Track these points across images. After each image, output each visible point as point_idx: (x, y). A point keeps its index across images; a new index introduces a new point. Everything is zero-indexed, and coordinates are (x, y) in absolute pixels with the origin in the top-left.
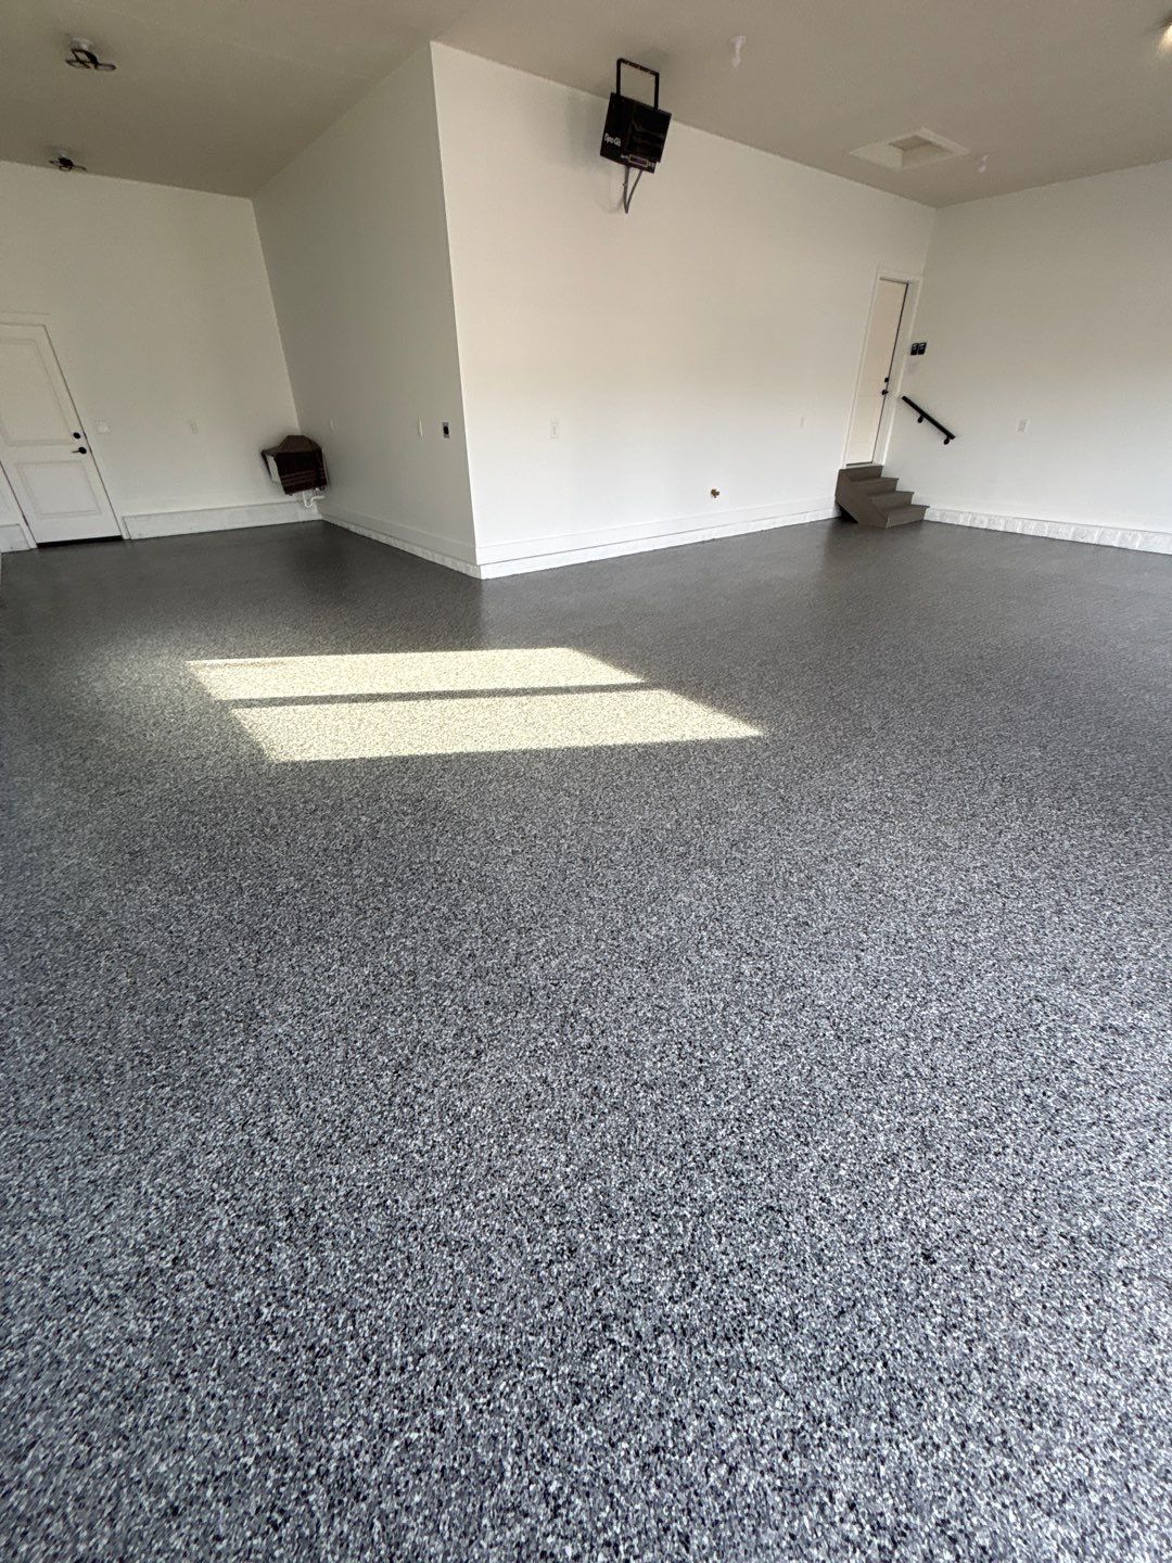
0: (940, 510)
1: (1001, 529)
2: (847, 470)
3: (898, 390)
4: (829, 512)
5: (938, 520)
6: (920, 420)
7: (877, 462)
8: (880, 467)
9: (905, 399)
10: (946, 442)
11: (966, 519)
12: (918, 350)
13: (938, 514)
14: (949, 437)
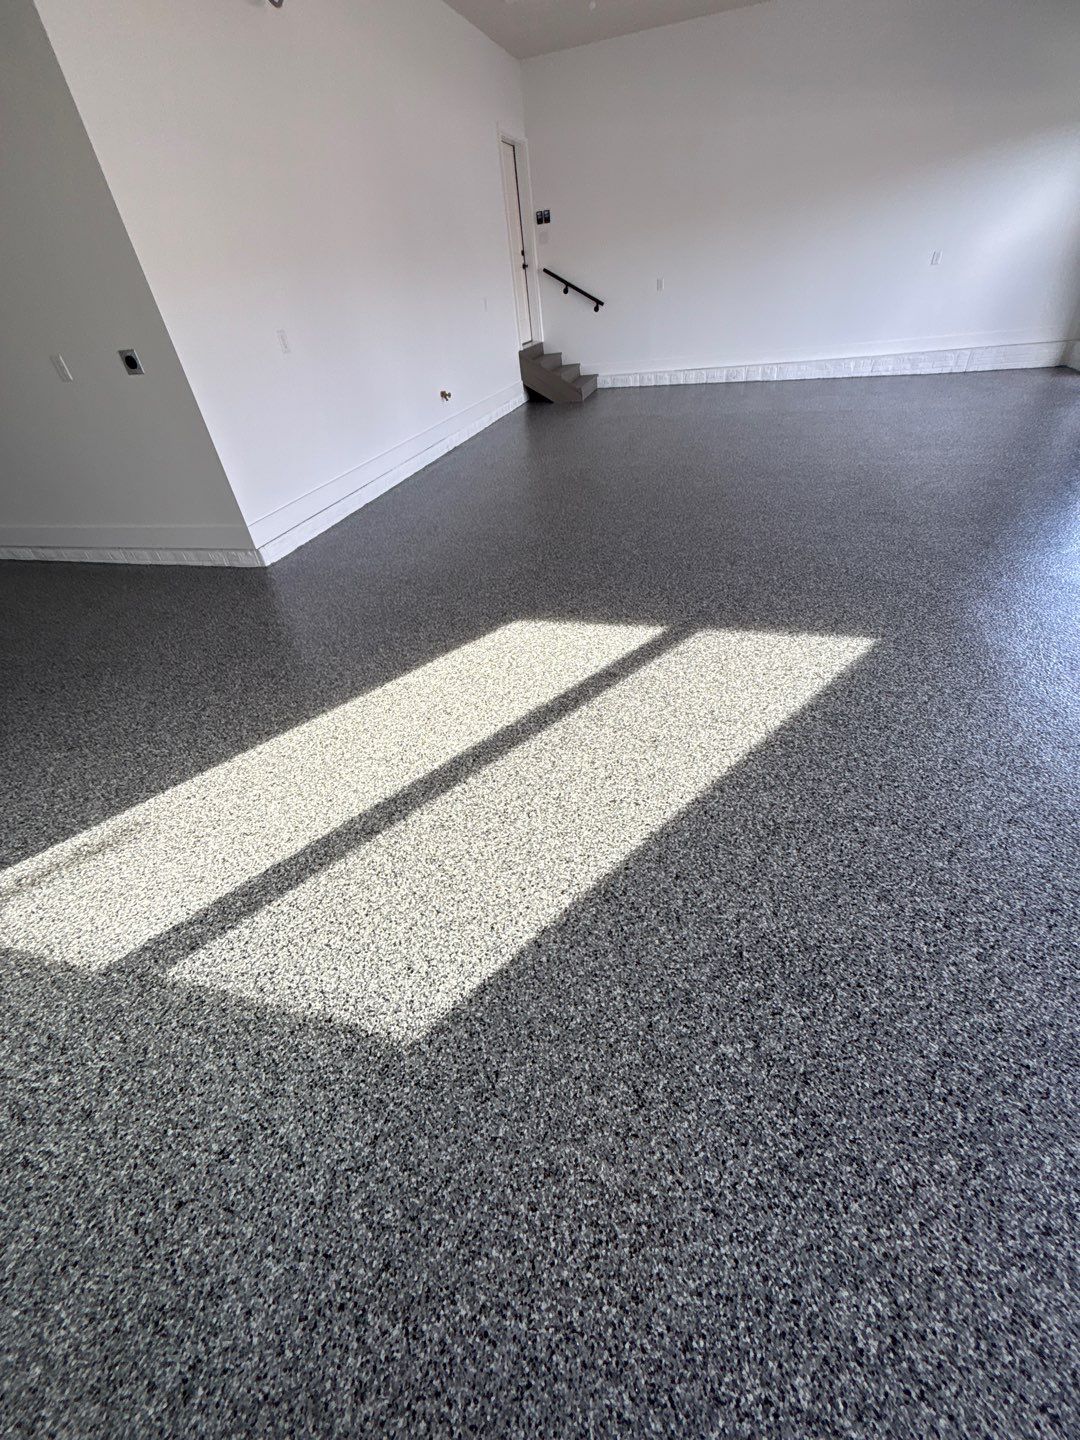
0: (611, 376)
1: (668, 383)
2: (525, 350)
3: (537, 262)
4: (521, 398)
5: (610, 385)
6: (566, 291)
7: (537, 340)
8: (541, 345)
9: (545, 271)
10: (596, 309)
11: (635, 381)
12: (543, 218)
13: (609, 380)
14: (599, 303)
